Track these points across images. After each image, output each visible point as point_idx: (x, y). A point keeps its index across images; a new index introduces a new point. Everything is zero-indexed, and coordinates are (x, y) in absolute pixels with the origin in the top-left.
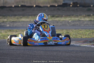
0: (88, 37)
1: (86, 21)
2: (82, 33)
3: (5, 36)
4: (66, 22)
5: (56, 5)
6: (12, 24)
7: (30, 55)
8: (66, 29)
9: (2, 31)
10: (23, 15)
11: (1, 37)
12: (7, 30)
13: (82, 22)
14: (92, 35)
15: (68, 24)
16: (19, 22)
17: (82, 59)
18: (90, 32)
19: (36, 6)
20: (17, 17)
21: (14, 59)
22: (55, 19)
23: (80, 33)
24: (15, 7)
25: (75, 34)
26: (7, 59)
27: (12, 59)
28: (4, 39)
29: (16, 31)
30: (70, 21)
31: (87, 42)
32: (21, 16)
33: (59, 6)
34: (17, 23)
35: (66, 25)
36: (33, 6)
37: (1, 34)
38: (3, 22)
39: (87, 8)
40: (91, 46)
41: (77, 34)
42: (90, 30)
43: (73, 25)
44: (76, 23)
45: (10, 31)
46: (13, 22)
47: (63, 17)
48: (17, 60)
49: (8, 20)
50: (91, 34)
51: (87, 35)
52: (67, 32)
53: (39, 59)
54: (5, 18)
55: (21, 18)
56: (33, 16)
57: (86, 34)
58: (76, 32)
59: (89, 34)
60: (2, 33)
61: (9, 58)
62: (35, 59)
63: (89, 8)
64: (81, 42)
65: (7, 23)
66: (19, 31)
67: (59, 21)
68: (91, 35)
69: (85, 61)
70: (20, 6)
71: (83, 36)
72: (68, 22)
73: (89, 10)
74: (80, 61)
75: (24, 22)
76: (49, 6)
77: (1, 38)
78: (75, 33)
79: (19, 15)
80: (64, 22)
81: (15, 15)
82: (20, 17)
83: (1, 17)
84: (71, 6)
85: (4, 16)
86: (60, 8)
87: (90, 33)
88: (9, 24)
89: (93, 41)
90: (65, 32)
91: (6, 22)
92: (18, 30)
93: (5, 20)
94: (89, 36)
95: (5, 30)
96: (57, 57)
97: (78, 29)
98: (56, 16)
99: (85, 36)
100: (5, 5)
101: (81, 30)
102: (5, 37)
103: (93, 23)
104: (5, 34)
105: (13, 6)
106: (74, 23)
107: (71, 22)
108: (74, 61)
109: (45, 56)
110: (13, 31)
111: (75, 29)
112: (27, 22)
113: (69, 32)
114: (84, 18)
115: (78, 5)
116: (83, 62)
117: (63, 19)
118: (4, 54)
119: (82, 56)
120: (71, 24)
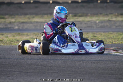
2: (113, 37)
3: (12, 41)
5: (80, 1)
6: (21, 26)
7: (45, 66)
9: (8, 34)
10: (37, 14)
11: (7, 42)
12: (16, 34)
16: (31, 23)
17: (112, 72)
19: (53, 2)
20: (28, 16)
21: (24, 71)
22: (77, 19)
24: (26, 3)
26: (14, 72)
27: (21, 72)
29: (27, 35)
30: (97, 22)
32: (34, 16)
34: (29, 24)
36: (49, 3)
37: (7, 38)
38: (10, 23)
39: (119, 5)
41: (107, 39)
45: (19, 34)
46: (23, 22)
47: (89, 16)
48: (28, 72)
49: (15, 20)
52: (93, 36)
53: (57, 72)
54: (12, 18)
55: (33, 17)
56: (49, 16)
57: (118, 39)
60: (8, 38)
61: (17, 71)
64: (112, 49)
66: (31, 35)
67: (83, 21)
69: (117, 74)
70: (32, 2)
71: (115, 41)
74: (109, 74)
75: (37, 22)
76: (70, 2)
78: (103, 38)
79: (31, 14)
80: (89, 23)
81: (26, 14)
82: (32, 16)
83: (6, 16)
84: (99, 2)
85: (12, 15)
86: (85, 4)
88: (17, 25)
91: (14, 22)
92: (29, 34)
93: (13, 20)
95: (12, 33)
98: (80, 14)
99: (117, 41)
100: (12, 1)
101: (111, 34)
102: (12, 43)
104: (12, 39)
105: (23, 2)
109: (64, 67)
110: (23, 35)
111: (104, 32)
115: (108, 1)
116: (115, 75)
117: (88, 19)
118: (10, 65)
119: (113, 68)
120: (99, 25)
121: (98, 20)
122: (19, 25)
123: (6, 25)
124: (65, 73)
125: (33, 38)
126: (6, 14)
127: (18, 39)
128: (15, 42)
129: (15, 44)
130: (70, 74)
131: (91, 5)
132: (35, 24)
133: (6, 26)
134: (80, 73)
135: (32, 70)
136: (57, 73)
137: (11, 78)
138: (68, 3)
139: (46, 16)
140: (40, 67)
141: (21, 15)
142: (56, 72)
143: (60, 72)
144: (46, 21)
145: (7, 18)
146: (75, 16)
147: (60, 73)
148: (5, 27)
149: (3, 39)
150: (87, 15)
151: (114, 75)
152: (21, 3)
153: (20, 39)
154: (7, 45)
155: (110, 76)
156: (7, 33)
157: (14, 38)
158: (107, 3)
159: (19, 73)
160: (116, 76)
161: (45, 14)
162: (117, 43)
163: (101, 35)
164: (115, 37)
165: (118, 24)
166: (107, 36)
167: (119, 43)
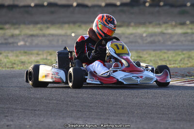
0: (180, 66)
1: (176, 34)
2: (168, 57)
3: (15, 64)
4: (136, 36)
5: (118, 3)
6: (29, 40)
7: (62, 101)
8: (137, 51)
9: (9, 53)
10: (53, 23)
11: (7, 65)
12: (20, 53)
13: (168, 36)
14: (188, 62)
15: (140, 41)
16: (44, 36)
17: (164, 109)
18: (183, 56)
19: (78, 5)
20: (39, 26)
21: (30, 109)
23: (165, 58)
24: (36, 6)
25: (154, 60)
26: (15, 109)
27: (25, 110)
28: (12, 69)
29: (38, 54)
30: (144, 35)
31: (176, 75)
32: (49, 25)
33: (123, 5)
34: (40, 39)
35: (136, 42)
36: (72, 6)
37: (8, 60)
38: (13, 36)
39: (178, 9)
40: (183, 83)
41: (158, 61)
42: (184, 52)
43: (151, 43)
44: (157, 39)
45: (26, 53)
46: (32, 36)
47: (131, 26)
48: (36, 110)
49: (20, 32)
50: (186, 59)
51: (177, 62)
52: (137, 57)
53: (80, 110)
54: (15, 29)
55: (48, 28)
56: (72, 25)
57: (176, 61)
59: (181, 60)
60: (8, 58)
61: (20, 108)
62: (72, 109)
63: (184, 8)
65: (20, 38)
66: (43, 54)
67: (123, 34)
68: (186, 62)
70: (45, 4)
71: (170, 64)
72: (141, 37)
73: (183, 13)
75: (53, 35)
76: (103, 4)
77: (8, 68)
78: (153, 59)
79: (44, 22)
80: (132, 36)
81: (36, 23)
82: (46, 26)
83: (7, 26)
84: (147, 4)
85: (15, 23)
86: (125, 8)
87: (184, 59)
88: (23, 40)
89: (188, 74)
90: (134, 57)
91: (19, 35)
92: (40, 53)
93: (17, 32)
95: (15, 52)
96: (115, 105)
97: (160, 50)
99: (173, 64)
100: (16, 3)
101: (165, 53)
102: (15, 66)
103: (189, 38)
104: (15, 61)
105: (33, 5)
106: (152, 39)
107: (146, 36)
108: (149, 113)
109: (91, 103)
110: (32, 54)
111: (154, 50)
112: (60, 35)
113: (141, 56)
114: (173, 29)
115: (162, 4)
116: (167, 115)
117: (130, 30)
119: (164, 104)
120: (146, 40)
121: (145, 32)
122: (26, 39)
123: (6, 39)
124: (92, 112)
125: (46, 59)
126: (6, 23)
127: (23, 61)
128: (20, 65)
129: (19, 67)
130: (100, 113)
131: (136, 9)
132: (51, 38)
133: (6, 41)
134: (115, 112)
135: (42, 107)
137: (9, 118)
138: (100, 6)
139: (66, 26)
140: (55, 102)
143: (84, 110)
144: (66, 33)
145: (7, 29)
148: (3, 41)
149: (1, 60)
150: (128, 25)
152: (29, 6)
153: (27, 61)
154: (7, 69)
155: (160, 116)
156: (7, 52)
157: (18, 59)
158: (159, 6)
159: (22, 111)
160: (170, 115)
161: (65, 23)
162: (174, 67)
163: (150, 54)
164: (170, 58)
165: (175, 38)
166: (158, 57)
167: (177, 67)
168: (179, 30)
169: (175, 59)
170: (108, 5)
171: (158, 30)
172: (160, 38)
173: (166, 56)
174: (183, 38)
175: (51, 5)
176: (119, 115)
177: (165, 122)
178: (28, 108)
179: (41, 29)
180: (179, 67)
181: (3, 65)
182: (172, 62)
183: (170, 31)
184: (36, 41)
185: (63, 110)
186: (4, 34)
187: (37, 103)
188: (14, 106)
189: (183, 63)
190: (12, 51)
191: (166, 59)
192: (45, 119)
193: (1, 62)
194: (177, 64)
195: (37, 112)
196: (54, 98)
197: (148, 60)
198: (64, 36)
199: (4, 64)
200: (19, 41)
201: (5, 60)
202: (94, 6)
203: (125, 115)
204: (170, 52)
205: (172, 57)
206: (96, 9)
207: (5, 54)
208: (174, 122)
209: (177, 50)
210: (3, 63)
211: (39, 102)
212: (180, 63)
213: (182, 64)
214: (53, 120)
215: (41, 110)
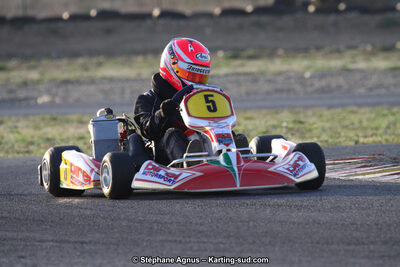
0: (387, 140)
1: (375, 71)
2: (361, 122)
3: (32, 143)
4: (289, 78)
5: (249, 8)
6: (61, 91)
7: (140, 222)
8: (292, 108)
9: (18, 121)
10: (110, 54)
11: (16, 147)
12: (43, 119)
13: (358, 76)
15: (298, 87)
16: (92, 81)
17: (358, 234)
18: (391, 118)
19: (164, 14)
20: (81, 61)
21: (73, 239)
22: (242, 65)
23: (353, 124)
24: (74, 18)
25: (330, 128)
26: (41, 241)
27: (61, 242)
28: (27, 155)
29: (81, 122)
30: (308, 75)
31: (381, 160)
32: (101, 59)
33: (259, 11)
34: (83, 88)
35: (289, 91)
36: (149, 16)
37: (16, 135)
38: (25, 84)
39: (378, 18)
40: (396, 176)
41: (339, 130)
42: (395, 110)
43: (323, 91)
44: (334, 82)
45: (55, 119)
46: (66, 82)
47: (279, 56)
48: (84, 242)
49: (41, 75)
51: (380, 131)
52: (295, 122)
53: (179, 239)
54: (30, 68)
55: (100, 65)
56: (150, 58)
57: (377, 129)
58: (333, 119)
59: (388, 127)
60: (18, 133)
61: (50, 238)
62: (161, 238)
63: (390, 15)
64: (356, 163)
65: (42, 87)
67: (262, 73)
69: (372, 243)
70: (93, 13)
71: (366, 137)
72: (301, 79)
73: (389, 26)
74: (349, 244)
75: (111, 80)
76: (217, 11)
77: (18, 153)
78: (328, 125)
79: (91, 53)
80: (280, 79)
81: (74, 55)
82: (95, 60)
83: (13, 63)
84: (312, 9)
85: (30, 57)
86: (265, 19)
87: (394, 124)
88: (48, 92)
90: (288, 122)
91: (38, 82)
93: (34, 75)
94: (387, 137)
95: (31, 118)
96: (254, 227)
97: (343, 106)
98: (250, 52)
99: (372, 136)
100: (31, 13)
101: (353, 112)
102: (32, 148)
104: (33, 137)
105: (66, 15)
106: (324, 83)
107: (312, 77)
108: (328, 243)
109: (201, 224)
110: (68, 121)
111: (330, 107)
112: (127, 80)
113: (302, 119)
114: (367, 60)
115: (342, 6)
116: (366, 247)
117: (277, 66)
118: (27, 220)
119: (359, 223)
120: (312, 85)
121: (308, 68)
122: (54, 90)
123: (11, 91)
124: (204, 243)
126: (10, 56)
127: (50, 136)
128: (43, 145)
129: (42, 151)
130: (222, 246)
131: (287, 20)
132: (107, 87)
133: (12, 95)
134: (254, 242)
135: (98, 235)
136: (180, 242)
137: (29, 262)
138: (210, 15)
139: (140, 59)
140: (124, 223)
141: (59, 57)
142: (176, 241)
143: (188, 240)
144: (139, 75)
145: (13, 69)
146: (235, 57)
147: (190, 242)
148: (4, 95)
149: (2, 137)
150: (272, 54)
151: (363, 244)
152: (59, 19)
153: (57, 137)
154: (16, 155)
155: (352, 247)
156: (14, 118)
157: (38, 133)
158: (337, 11)
159: (55, 244)
160: (372, 247)
161: (136, 53)
162: (374, 142)
163: (321, 116)
164: (365, 124)
165: (374, 80)
166: (339, 121)
167: (380, 142)
168: (381, 63)
169: (374, 125)
170: (226, 13)
171: (335, 63)
172: (341, 81)
173: (355, 118)
174: (390, 80)
175: (104, 15)
176: (262, 249)
177: (363, 261)
178: (67, 238)
179: (85, 68)
180: (384, 142)
181: (6, 147)
182: (370, 132)
183: (362, 64)
184: (76, 93)
185: (143, 240)
186: (8, 80)
187: (87, 228)
188: (37, 236)
189: (394, 134)
190: (26, 116)
191: (357, 125)
192: (105, 262)
193: (3, 141)
194: (381, 136)
195: (87, 247)
196: (122, 216)
197: (316, 128)
198: (135, 80)
199: (10, 145)
200: (40, 94)
201: (12, 137)
202: (197, 16)
203: (277, 249)
204: (363, 110)
205: (369, 120)
206: (202, 21)
207: (10, 124)
208: (381, 262)
209: (378, 104)
210: (6, 143)
211: (89, 225)
212: (385, 133)
213: (390, 135)
214: (122, 262)
215: (96, 243)
